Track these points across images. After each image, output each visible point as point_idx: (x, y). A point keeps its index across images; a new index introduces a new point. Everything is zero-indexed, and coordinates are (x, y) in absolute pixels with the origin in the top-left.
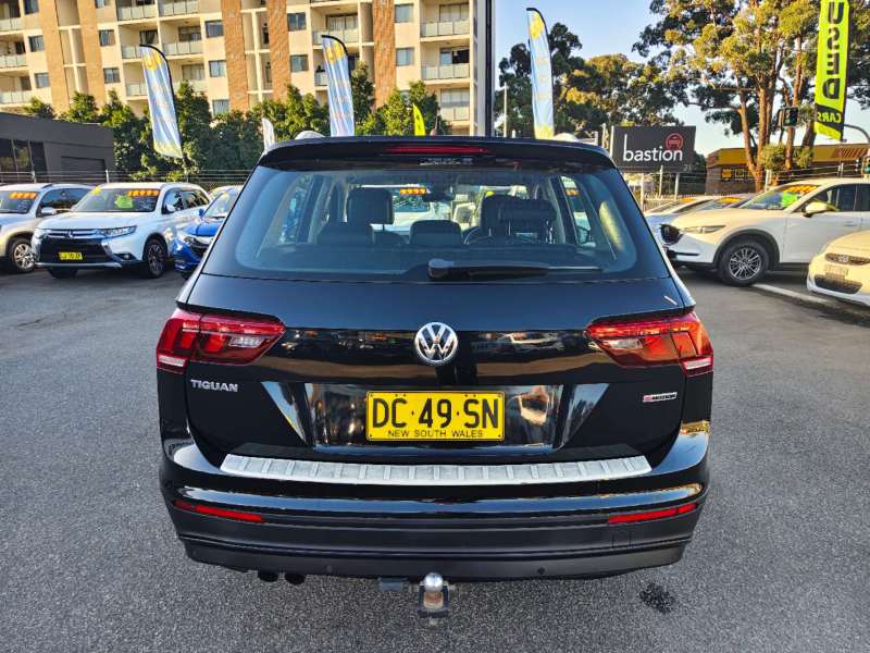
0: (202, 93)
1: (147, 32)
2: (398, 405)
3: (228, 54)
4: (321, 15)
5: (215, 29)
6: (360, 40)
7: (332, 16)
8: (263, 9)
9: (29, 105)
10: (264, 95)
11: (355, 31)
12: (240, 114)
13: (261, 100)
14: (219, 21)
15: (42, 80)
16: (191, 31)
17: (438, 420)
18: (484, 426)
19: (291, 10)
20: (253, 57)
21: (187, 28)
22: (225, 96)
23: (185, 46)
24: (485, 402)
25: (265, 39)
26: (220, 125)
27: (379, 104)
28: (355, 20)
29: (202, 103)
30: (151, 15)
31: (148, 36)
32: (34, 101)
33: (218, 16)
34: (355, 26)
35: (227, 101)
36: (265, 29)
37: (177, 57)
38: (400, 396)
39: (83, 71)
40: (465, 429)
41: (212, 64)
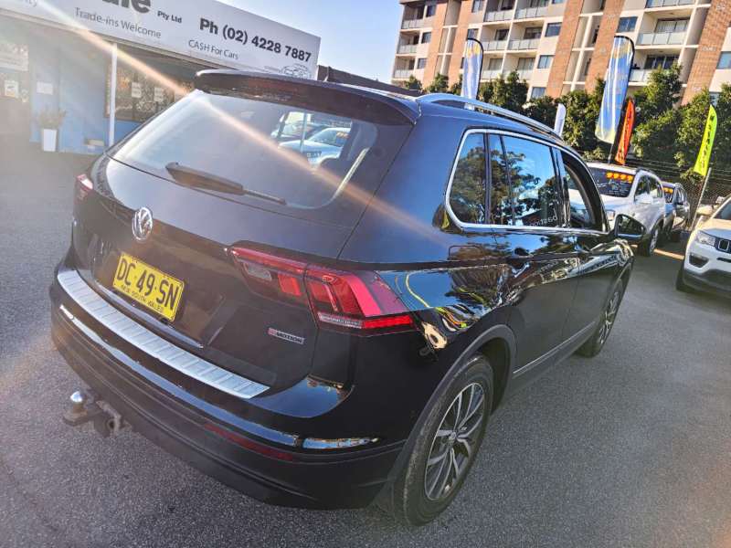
0: (525, 81)
1: (501, 31)
2: (132, 268)
3: (557, 50)
4: (654, 18)
5: (554, 29)
6: (685, 43)
7: (663, 20)
8: (600, 14)
9: (408, 80)
10: (577, 86)
11: (683, 34)
12: (551, 99)
13: (572, 90)
14: (559, 23)
15: (422, 62)
16: (535, 31)
17: (146, 289)
18: (166, 305)
19: (625, 14)
20: (578, 53)
21: (532, 28)
22: (544, 84)
23: (525, 43)
24: (172, 285)
25: (594, 39)
26: (531, 107)
27: (684, 102)
28: (687, 24)
29: (523, 88)
30: (507, 18)
31: (501, 33)
32: (412, 77)
33: (560, 19)
34: (685, 30)
35: (545, 88)
36: (597, 31)
37: (518, 51)
38: (134, 262)
39: (449, 58)
40: (156, 302)
41: (543, 58)
